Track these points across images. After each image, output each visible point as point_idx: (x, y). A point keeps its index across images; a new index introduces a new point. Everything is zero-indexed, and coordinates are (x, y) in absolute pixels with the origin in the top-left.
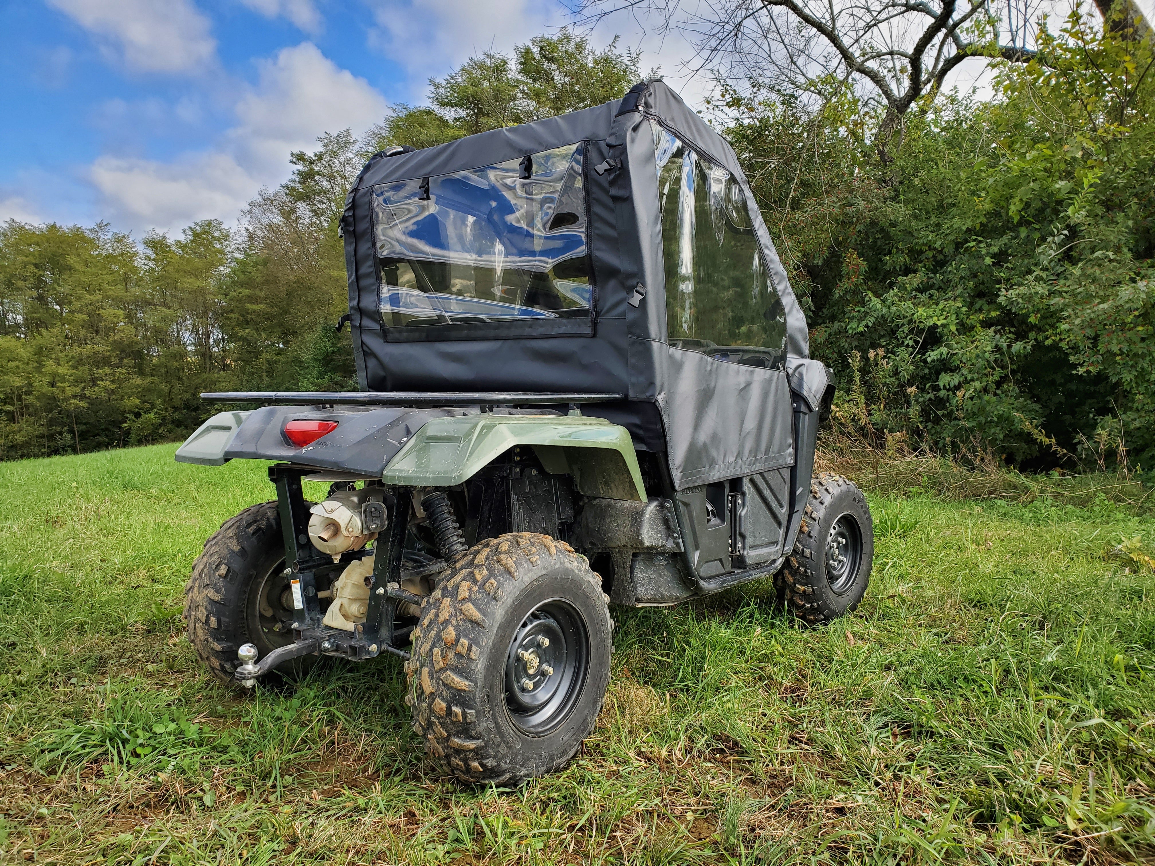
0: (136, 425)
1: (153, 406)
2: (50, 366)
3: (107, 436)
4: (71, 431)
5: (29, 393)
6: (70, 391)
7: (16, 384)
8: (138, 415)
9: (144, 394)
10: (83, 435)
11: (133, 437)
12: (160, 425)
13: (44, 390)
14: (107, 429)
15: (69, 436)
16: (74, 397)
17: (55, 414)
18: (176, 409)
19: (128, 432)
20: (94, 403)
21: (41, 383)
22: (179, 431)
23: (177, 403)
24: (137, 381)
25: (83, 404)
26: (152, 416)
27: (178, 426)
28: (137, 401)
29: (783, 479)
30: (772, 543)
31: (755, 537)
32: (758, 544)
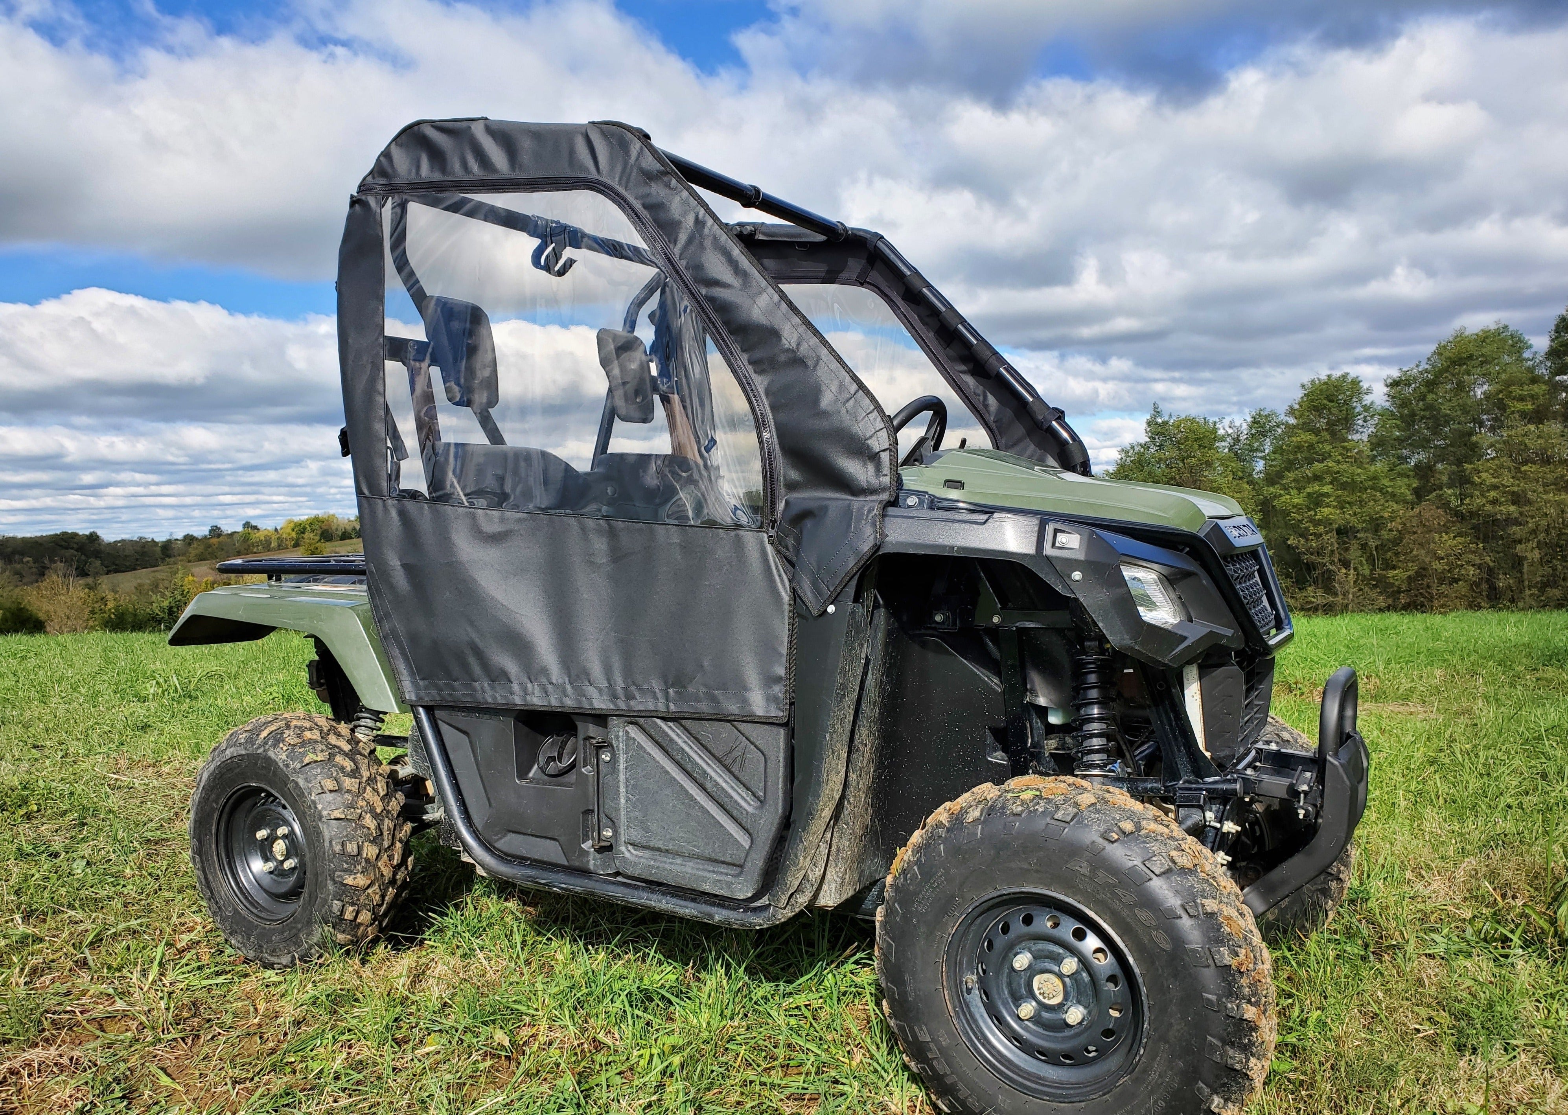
29: (756, 746)
30: (716, 861)
31: (647, 830)
32: (663, 848)
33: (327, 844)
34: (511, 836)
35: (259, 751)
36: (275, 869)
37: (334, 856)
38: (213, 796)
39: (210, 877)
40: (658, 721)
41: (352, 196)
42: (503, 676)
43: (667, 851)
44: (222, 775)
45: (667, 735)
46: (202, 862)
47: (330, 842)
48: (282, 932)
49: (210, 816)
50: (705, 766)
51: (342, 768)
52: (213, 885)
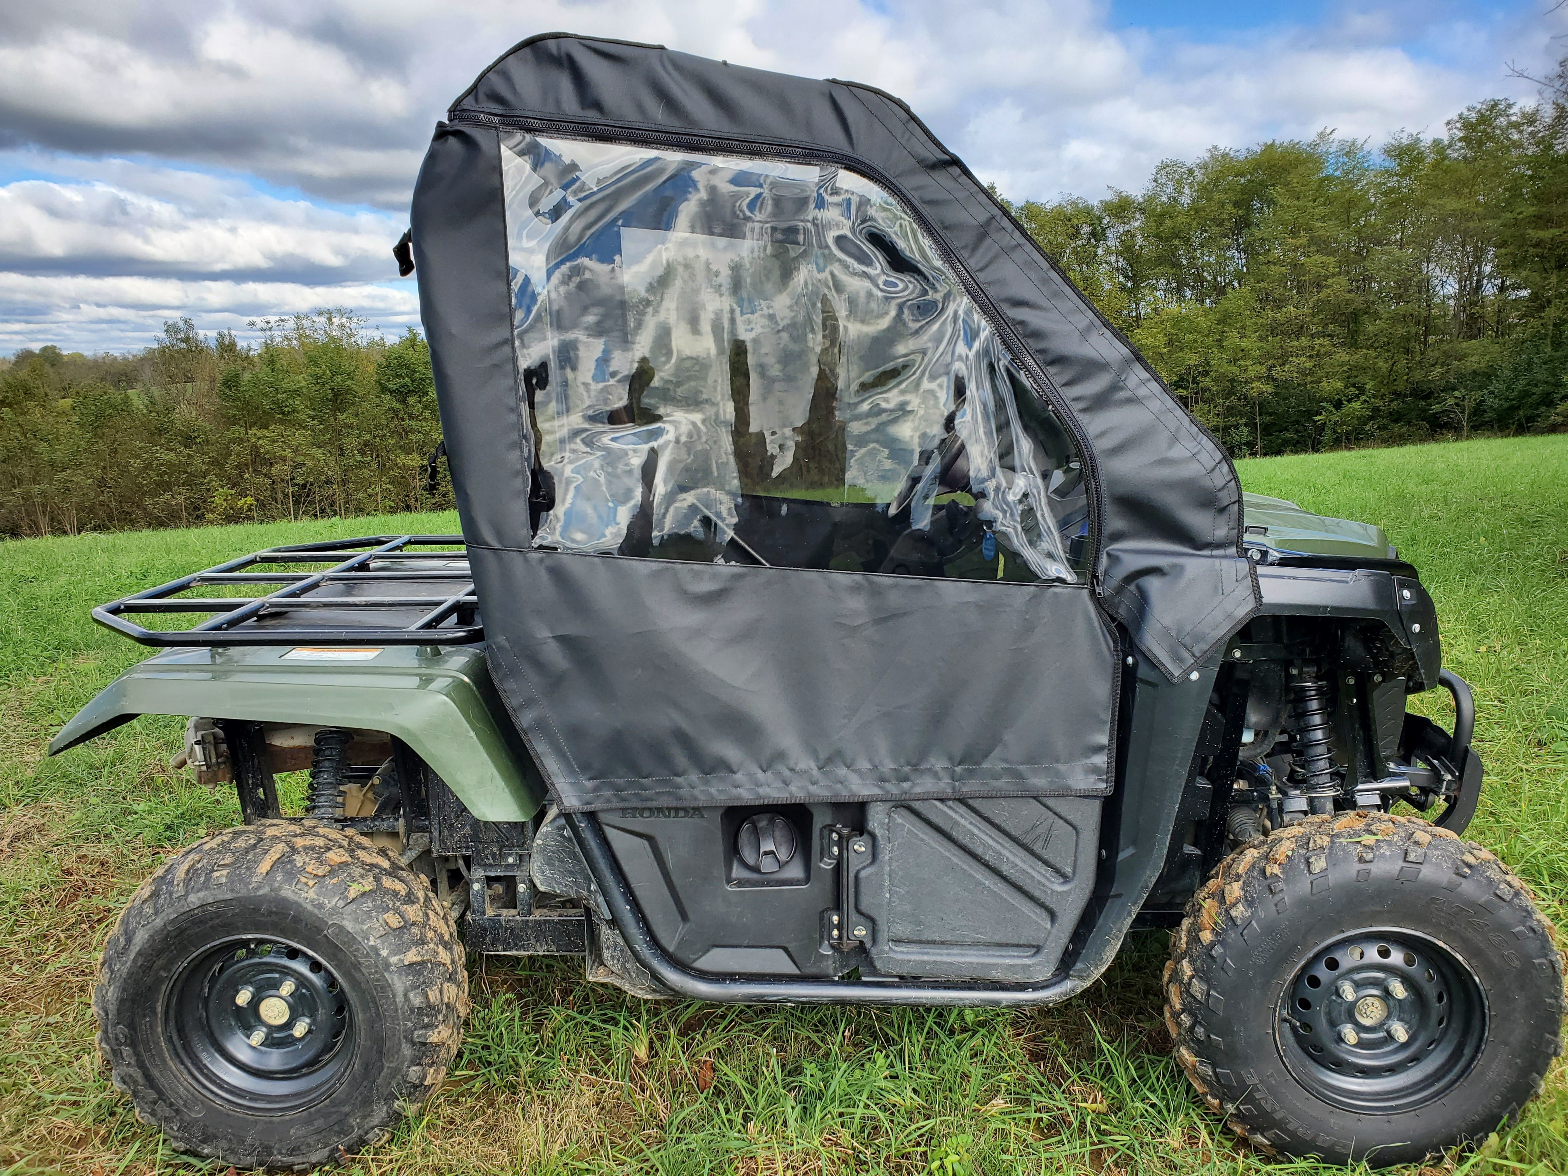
0: (1335, 418)
1: (1362, 390)
2: (1233, 339)
3: (1297, 431)
4: (1252, 424)
5: (1206, 374)
6: (1255, 370)
7: (1191, 362)
8: (1338, 405)
9: (1351, 375)
10: (1267, 430)
11: (1327, 436)
12: (1371, 418)
13: (1222, 370)
14: (1298, 422)
15: (1245, 430)
16: (1259, 379)
17: (1233, 401)
18: (1398, 395)
19: (1321, 429)
20: (1282, 388)
21: (1220, 363)
22: (1396, 428)
23: (1401, 387)
24: (1342, 356)
25: (1269, 388)
26: (1356, 405)
27: (1396, 421)
28: (1339, 385)
29: (1066, 821)
30: (1007, 945)
31: (919, 923)
32: (938, 939)
33: (400, 999)
34: (716, 951)
35: (261, 892)
36: (266, 1039)
37: (412, 1011)
38: (160, 962)
39: (155, 1073)
40: (938, 803)
41: (440, 125)
42: (722, 766)
43: (943, 943)
44: (181, 931)
45: (951, 818)
46: (137, 1054)
47: (405, 995)
48: (309, 1122)
49: (153, 989)
50: (999, 848)
51: (396, 893)
52: (161, 1081)
